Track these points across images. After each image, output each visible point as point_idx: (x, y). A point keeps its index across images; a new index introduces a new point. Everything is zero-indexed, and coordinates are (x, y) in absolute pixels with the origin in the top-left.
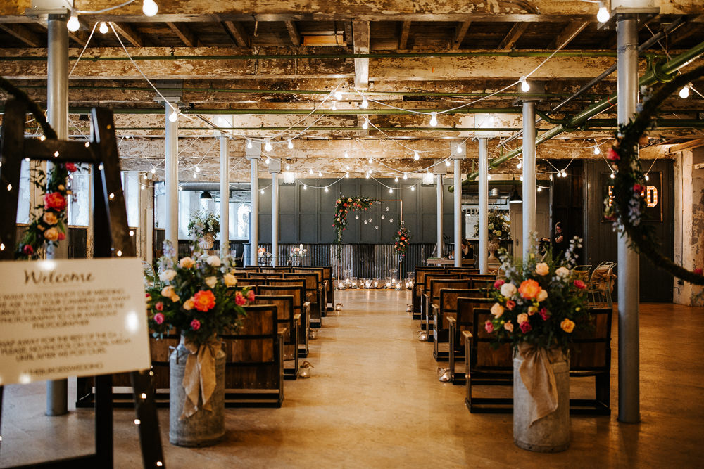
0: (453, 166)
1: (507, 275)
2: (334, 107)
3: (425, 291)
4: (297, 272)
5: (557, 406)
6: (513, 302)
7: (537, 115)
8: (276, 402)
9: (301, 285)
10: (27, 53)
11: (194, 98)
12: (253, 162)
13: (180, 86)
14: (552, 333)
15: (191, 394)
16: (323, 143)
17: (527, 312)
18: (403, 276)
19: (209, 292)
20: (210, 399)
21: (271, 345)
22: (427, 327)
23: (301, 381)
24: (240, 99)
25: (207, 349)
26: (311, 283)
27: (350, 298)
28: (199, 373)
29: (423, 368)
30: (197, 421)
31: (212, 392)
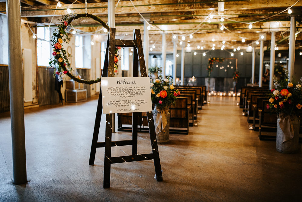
0: (260, 44)
1: (276, 87)
2: (209, 21)
3: (245, 96)
4: (192, 88)
5: (293, 136)
6: (278, 97)
7: (297, 22)
8: (186, 133)
9: (195, 92)
10: (96, 5)
11: (154, 19)
12: (175, 44)
13: (149, 15)
14: (292, 109)
15: (159, 126)
16: (203, 35)
17: (283, 101)
18: (236, 91)
19: (165, 91)
20: (165, 128)
21: (185, 112)
22: (245, 111)
23: (195, 127)
24: (172, 19)
25: (164, 111)
26: (198, 92)
27: (214, 99)
28: (161, 119)
29: (242, 125)
30: (160, 136)
31: (165, 126)
